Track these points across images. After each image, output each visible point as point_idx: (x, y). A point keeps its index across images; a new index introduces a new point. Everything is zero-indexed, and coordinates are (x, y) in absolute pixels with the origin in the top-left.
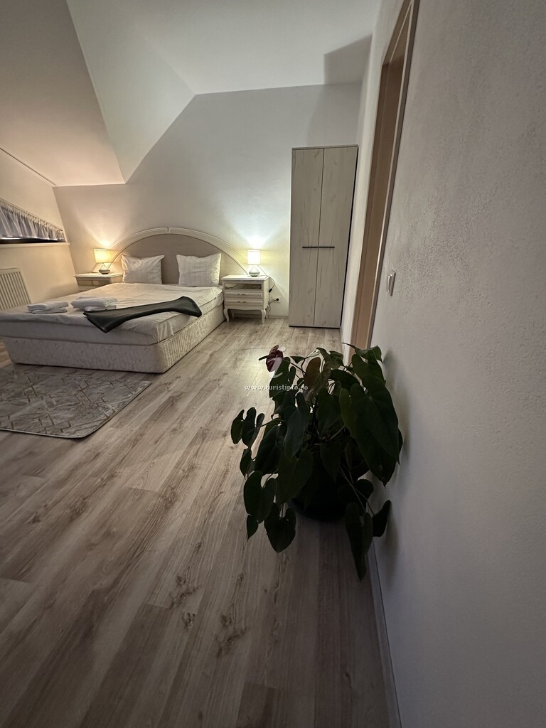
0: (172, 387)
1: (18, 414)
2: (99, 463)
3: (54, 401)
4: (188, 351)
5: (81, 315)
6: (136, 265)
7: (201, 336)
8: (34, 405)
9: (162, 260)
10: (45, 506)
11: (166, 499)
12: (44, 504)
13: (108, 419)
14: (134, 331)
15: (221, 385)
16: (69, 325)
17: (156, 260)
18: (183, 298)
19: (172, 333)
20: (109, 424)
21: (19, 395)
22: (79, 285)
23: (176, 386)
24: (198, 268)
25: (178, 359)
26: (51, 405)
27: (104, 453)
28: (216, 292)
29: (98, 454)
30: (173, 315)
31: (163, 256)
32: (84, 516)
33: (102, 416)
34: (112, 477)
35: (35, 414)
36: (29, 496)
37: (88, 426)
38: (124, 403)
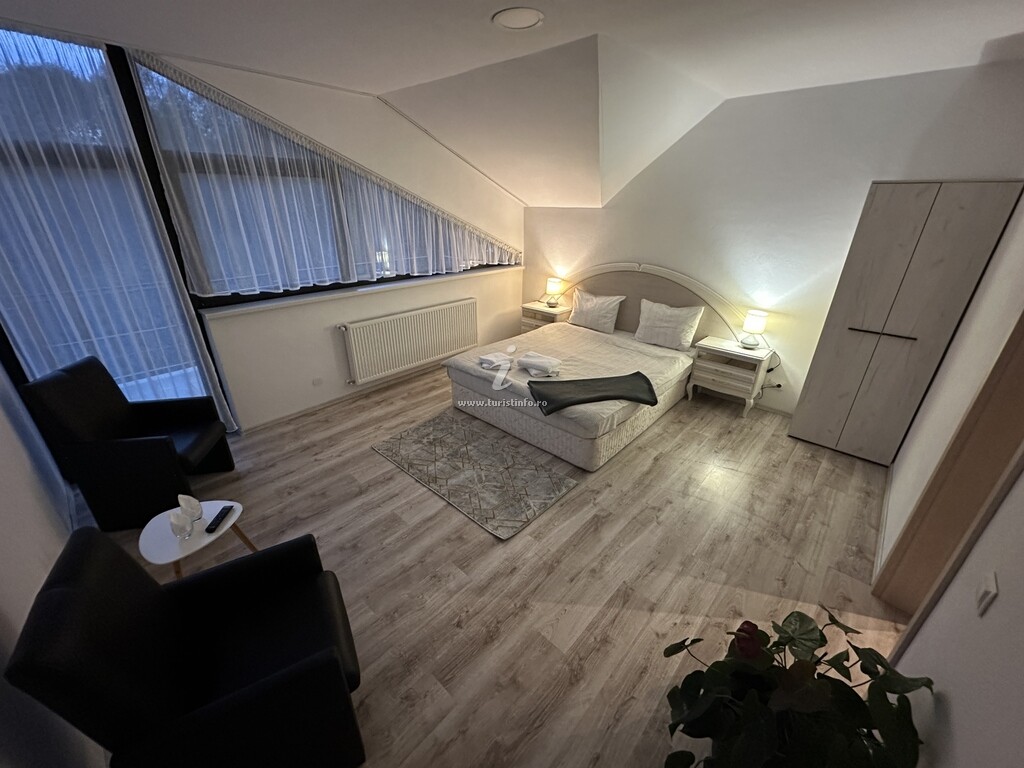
0: (600, 499)
1: (454, 481)
2: (515, 580)
3: (483, 474)
4: (627, 444)
5: (525, 385)
6: (589, 304)
8: (467, 474)
9: (621, 302)
10: (467, 612)
11: (572, 670)
12: (465, 609)
13: (528, 522)
15: (661, 518)
17: (614, 301)
18: (638, 373)
19: (615, 426)
20: (529, 530)
21: (454, 455)
22: (525, 319)
23: (606, 499)
24: (666, 322)
25: (613, 455)
26: (480, 480)
27: (520, 570)
28: (684, 362)
29: (515, 568)
30: (621, 407)
31: (623, 298)
32: (496, 644)
33: (523, 516)
34: (524, 607)
35: (467, 487)
36: (456, 592)
37: (509, 524)
38: (546, 504)
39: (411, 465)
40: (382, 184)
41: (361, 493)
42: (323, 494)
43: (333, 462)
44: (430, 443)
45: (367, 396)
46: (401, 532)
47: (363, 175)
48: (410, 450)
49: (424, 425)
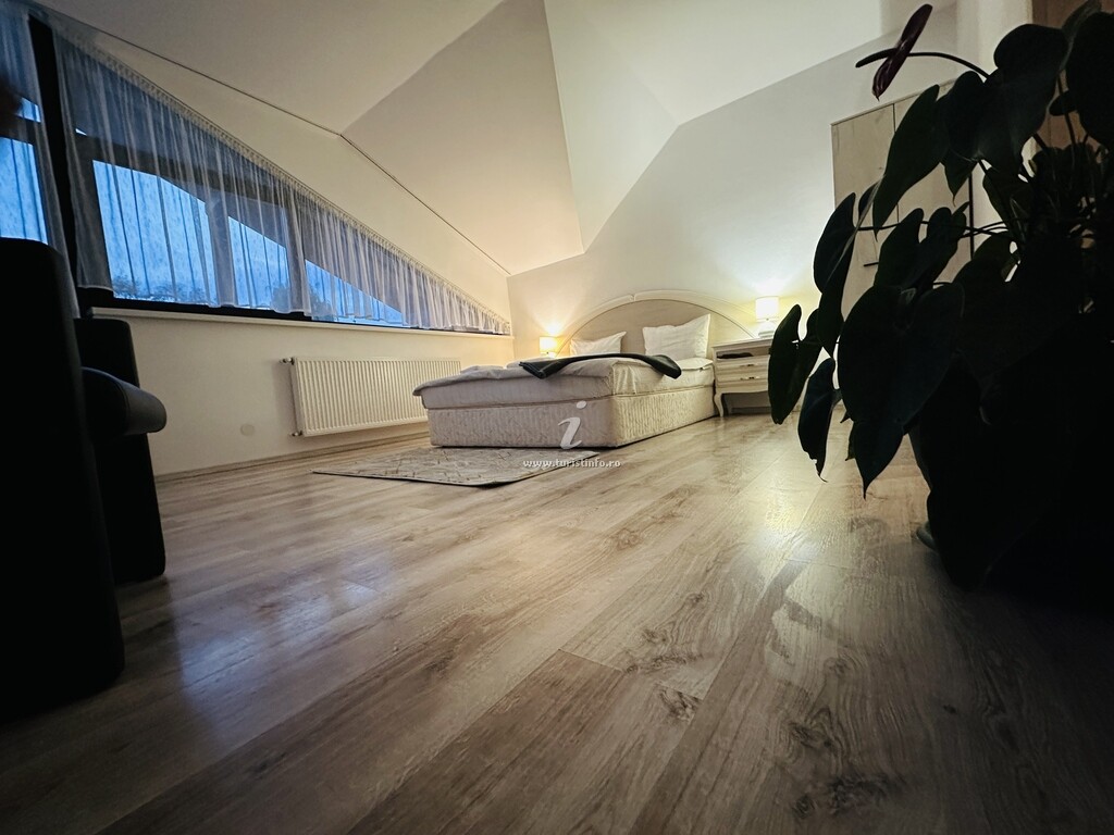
0: (630, 457)
2: (509, 505)
3: (466, 463)
5: (516, 368)
6: (587, 349)
7: (678, 420)
9: (622, 339)
10: (425, 530)
11: (619, 541)
14: (581, 375)
16: (501, 379)
17: (615, 339)
19: (634, 390)
20: (532, 479)
21: (430, 460)
23: (638, 456)
24: (674, 339)
25: (640, 437)
26: (462, 465)
27: (519, 498)
28: (701, 362)
30: (637, 363)
31: (623, 334)
35: (441, 469)
36: (408, 521)
37: (502, 478)
40: (345, 220)
47: (323, 206)
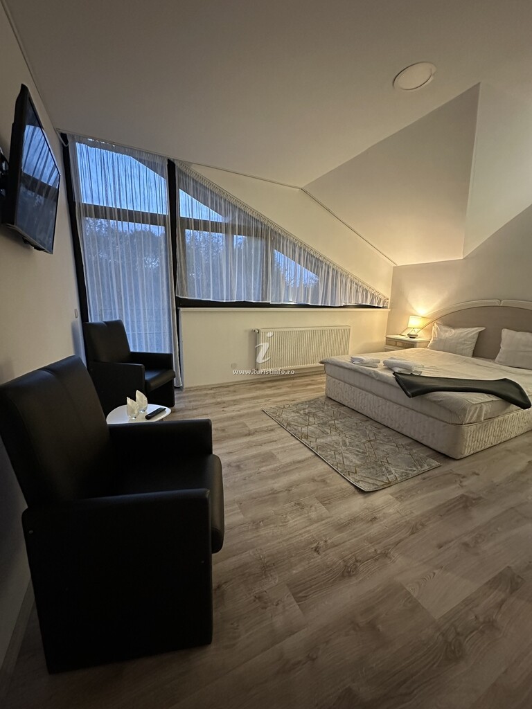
0: (466, 482)
1: (322, 440)
2: (376, 528)
3: (347, 440)
4: (494, 444)
5: (390, 374)
6: (447, 334)
7: (516, 431)
8: (334, 438)
9: (480, 332)
10: (326, 541)
12: (324, 539)
13: (389, 484)
14: (440, 404)
16: (378, 380)
17: (473, 331)
18: (505, 380)
19: (483, 419)
20: (389, 490)
21: (324, 424)
22: (386, 344)
23: (473, 484)
25: (478, 450)
26: (345, 444)
27: (381, 521)
29: (375, 519)
30: (491, 399)
31: (483, 329)
32: (354, 581)
33: (385, 478)
34: (385, 555)
35: (333, 446)
36: (316, 522)
37: (371, 481)
38: (407, 474)
39: (289, 424)
40: (296, 242)
41: (249, 434)
42: (223, 430)
43: (234, 414)
44: (305, 414)
45: (263, 383)
46: (275, 465)
48: (290, 416)
49: (302, 403)
